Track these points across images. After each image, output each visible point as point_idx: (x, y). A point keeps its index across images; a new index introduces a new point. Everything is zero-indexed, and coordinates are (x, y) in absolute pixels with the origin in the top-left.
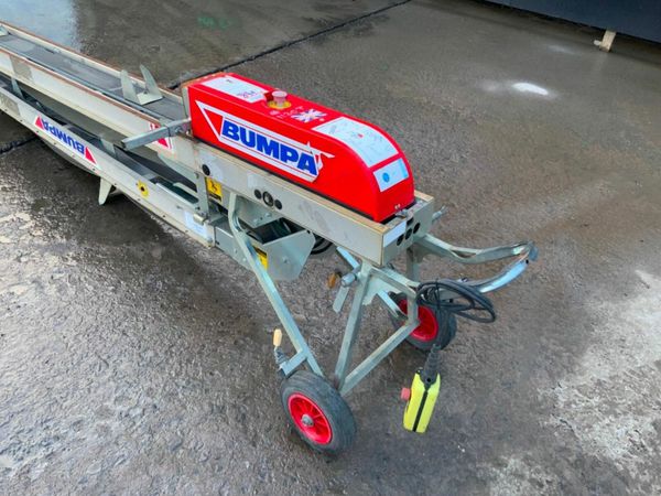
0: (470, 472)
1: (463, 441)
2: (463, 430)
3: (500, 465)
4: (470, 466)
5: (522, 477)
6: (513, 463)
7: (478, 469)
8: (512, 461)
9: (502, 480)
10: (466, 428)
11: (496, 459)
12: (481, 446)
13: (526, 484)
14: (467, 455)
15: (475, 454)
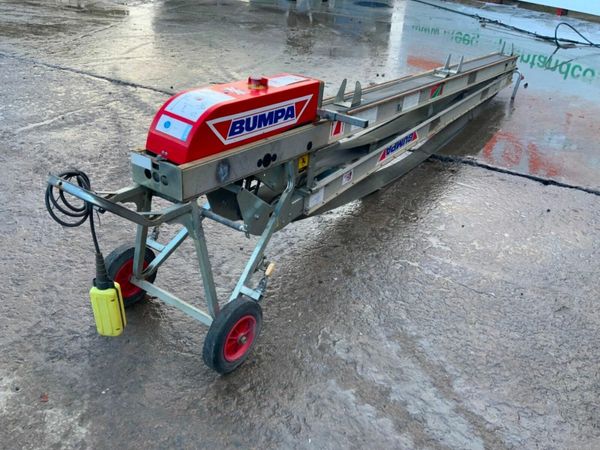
0: (81, 395)
1: (114, 392)
2: (125, 394)
3: (82, 421)
4: (87, 395)
5: (65, 436)
6: (82, 432)
7: (82, 401)
8: (84, 431)
9: (66, 419)
10: (126, 397)
11: (89, 417)
12: (106, 406)
13: (57, 439)
14: (97, 395)
15: (98, 401)
